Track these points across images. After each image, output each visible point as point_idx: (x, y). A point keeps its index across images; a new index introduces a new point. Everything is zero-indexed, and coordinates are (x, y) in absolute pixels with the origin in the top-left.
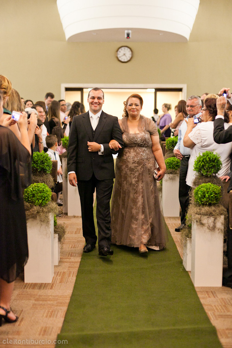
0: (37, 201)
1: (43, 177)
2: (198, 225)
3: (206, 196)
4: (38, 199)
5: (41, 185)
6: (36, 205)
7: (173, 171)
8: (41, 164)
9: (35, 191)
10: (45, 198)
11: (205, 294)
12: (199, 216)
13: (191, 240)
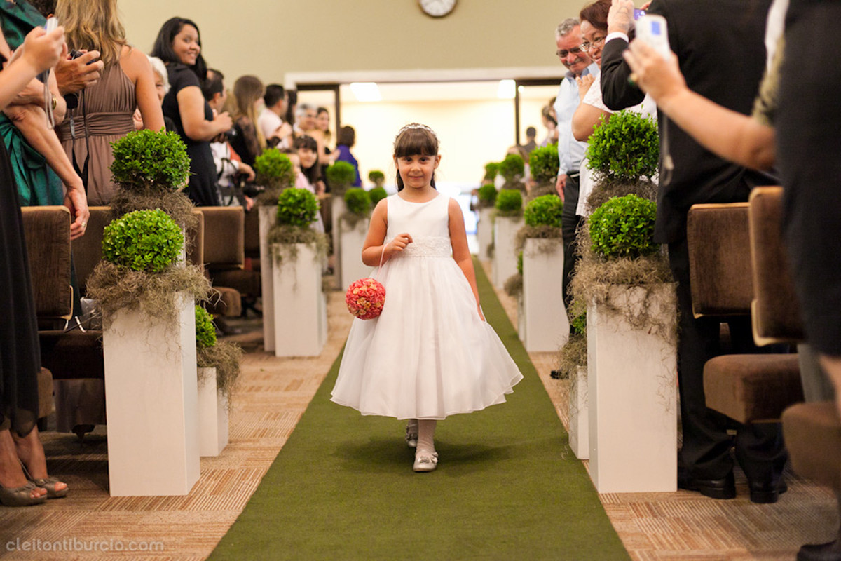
0: (137, 258)
1: (161, 199)
2: (600, 312)
3: (621, 230)
4: (141, 252)
5: (152, 216)
6: (134, 268)
7: (549, 230)
8: (154, 160)
9: (132, 230)
10: (161, 248)
11: (628, 510)
12: (604, 286)
13: (586, 370)
